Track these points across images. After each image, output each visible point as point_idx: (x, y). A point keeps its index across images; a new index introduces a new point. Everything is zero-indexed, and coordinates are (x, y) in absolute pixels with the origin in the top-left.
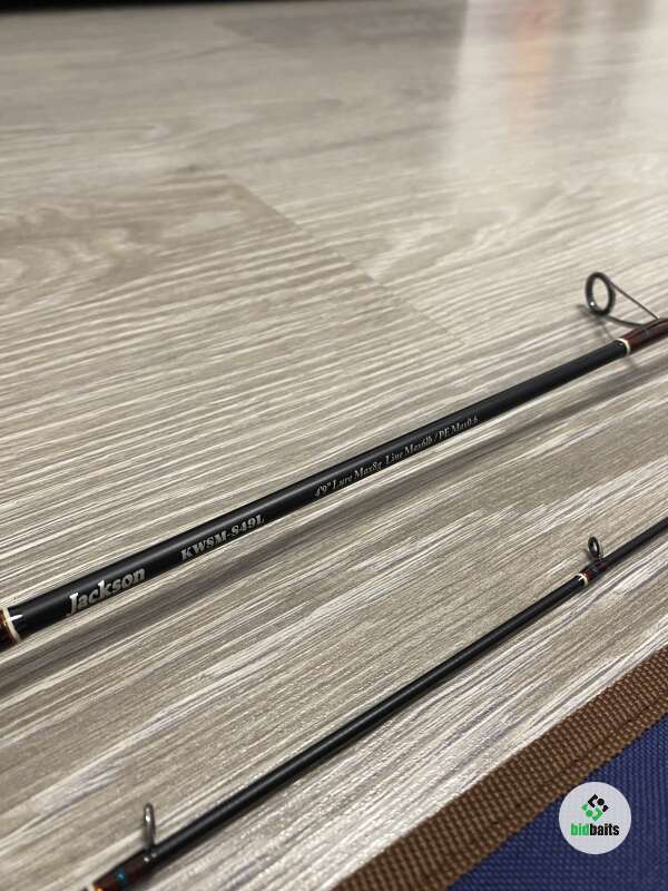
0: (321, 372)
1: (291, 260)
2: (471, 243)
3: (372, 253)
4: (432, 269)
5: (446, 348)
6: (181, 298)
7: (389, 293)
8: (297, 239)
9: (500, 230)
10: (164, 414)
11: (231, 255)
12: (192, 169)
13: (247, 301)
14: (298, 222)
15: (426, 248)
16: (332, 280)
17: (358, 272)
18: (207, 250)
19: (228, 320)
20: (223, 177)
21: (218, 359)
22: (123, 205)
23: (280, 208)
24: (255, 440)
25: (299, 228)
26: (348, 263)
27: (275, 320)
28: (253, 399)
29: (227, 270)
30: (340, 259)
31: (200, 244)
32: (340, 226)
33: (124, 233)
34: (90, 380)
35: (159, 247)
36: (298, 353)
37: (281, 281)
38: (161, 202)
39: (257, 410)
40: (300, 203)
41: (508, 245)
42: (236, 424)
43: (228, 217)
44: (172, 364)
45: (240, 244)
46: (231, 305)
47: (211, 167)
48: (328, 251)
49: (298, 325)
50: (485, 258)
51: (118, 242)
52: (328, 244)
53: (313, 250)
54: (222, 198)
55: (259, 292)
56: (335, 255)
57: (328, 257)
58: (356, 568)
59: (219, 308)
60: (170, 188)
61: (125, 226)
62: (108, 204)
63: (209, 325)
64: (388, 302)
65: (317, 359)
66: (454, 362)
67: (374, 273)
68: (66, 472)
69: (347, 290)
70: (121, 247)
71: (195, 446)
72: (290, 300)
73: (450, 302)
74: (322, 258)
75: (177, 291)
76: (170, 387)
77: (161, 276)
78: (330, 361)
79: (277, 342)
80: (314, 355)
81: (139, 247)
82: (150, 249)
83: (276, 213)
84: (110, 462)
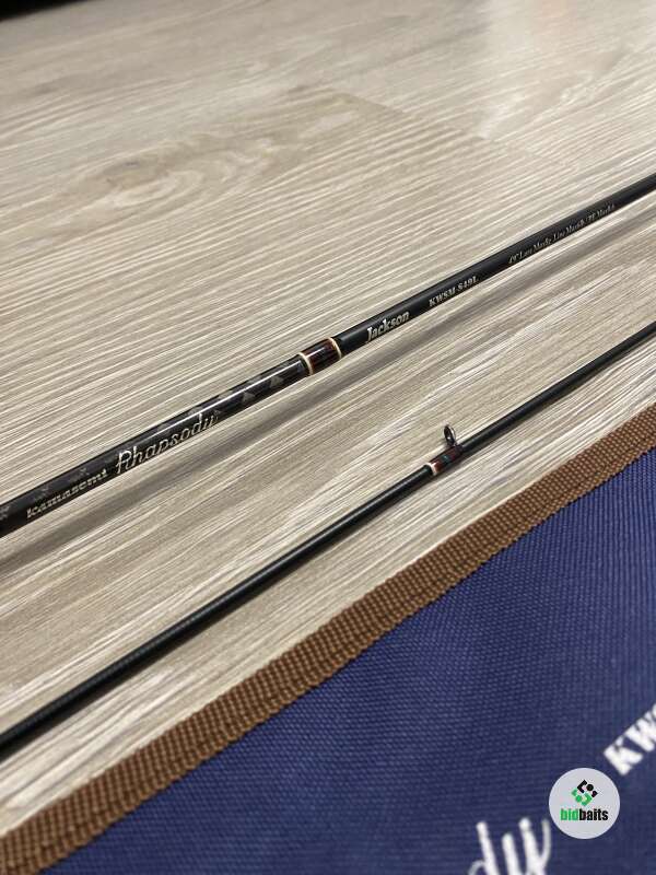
0: (466, 203)
1: (410, 136)
2: (559, 101)
3: (477, 122)
4: (532, 124)
5: (561, 173)
6: (334, 174)
7: (501, 145)
8: (410, 122)
9: (581, 88)
10: (356, 245)
11: (361, 141)
12: (301, 89)
13: (388, 168)
14: (406, 111)
15: (521, 111)
16: (450, 144)
17: (470, 136)
18: (341, 141)
19: (378, 181)
20: (329, 90)
21: (381, 207)
22: (256, 122)
23: (387, 103)
24: (431, 250)
25: (409, 114)
26: (458, 131)
27: (416, 176)
28: (419, 227)
29: (363, 151)
30: (451, 130)
31: (333, 138)
32: (442, 107)
33: (268, 140)
34: (290, 233)
35: (299, 145)
36: (441, 194)
37: (407, 151)
38: (287, 115)
39: (426, 232)
40: (401, 98)
41: (592, 98)
42: (411, 243)
43: (347, 117)
44: (347, 215)
45: (365, 133)
46: (375, 172)
47: (316, 85)
48: (438, 126)
49: (435, 177)
50: (574, 111)
51: (266, 147)
52: (438, 121)
53: (427, 126)
54: (336, 104)
55: (395, 161)
56: (446, 127)
57: (440, 130)
58: (538, 308)
59: (366, 176)
60: (288, 105)
61: (266, 136)
62: (244, 124)
63: (364, 187)
64: (503, 151)
65: (459, 195)
66: (571, 182)
67: (483, 135)
68: (302, 286)
69: (466, 149)
70: (270, 150)
71: (388, 260)
72: (421, 162)
73: (555, 143)
74: (436, 131)
75: (329, 171)
76: (354, 228)
77: (312, 163)
78: (468, 195)
79: (423, 189)
80: (455, 193)
81: (284, 147)
82: (294, 148)
83: (384, 108)
84: (331, 277)
